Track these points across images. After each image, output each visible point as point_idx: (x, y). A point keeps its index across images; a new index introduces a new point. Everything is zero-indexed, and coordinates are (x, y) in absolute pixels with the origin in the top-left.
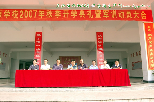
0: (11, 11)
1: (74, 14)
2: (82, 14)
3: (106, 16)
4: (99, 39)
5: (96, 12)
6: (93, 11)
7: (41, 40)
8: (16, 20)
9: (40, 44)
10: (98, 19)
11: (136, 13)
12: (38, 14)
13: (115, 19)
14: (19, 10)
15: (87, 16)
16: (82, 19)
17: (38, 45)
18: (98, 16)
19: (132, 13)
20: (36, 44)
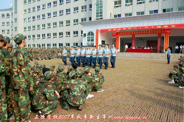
0: (124, 32)
1: (142, 32)
2: (144, 32)
3: (152, 32)
4: (159, 35)
5: (149, 31)
6: (148, 31)
7: (134, 37)
8: (126, 35)
9: (134, 38)
10: (149, 34)
11: (163, 31)
12: (132, 33)
13: (155, 33)
14: (126, 32)
15: (146, 33)
16: (144, 34)
17: (133, 39)
18: (149, 32)
19: (161, 31)
20: (133, 38)
